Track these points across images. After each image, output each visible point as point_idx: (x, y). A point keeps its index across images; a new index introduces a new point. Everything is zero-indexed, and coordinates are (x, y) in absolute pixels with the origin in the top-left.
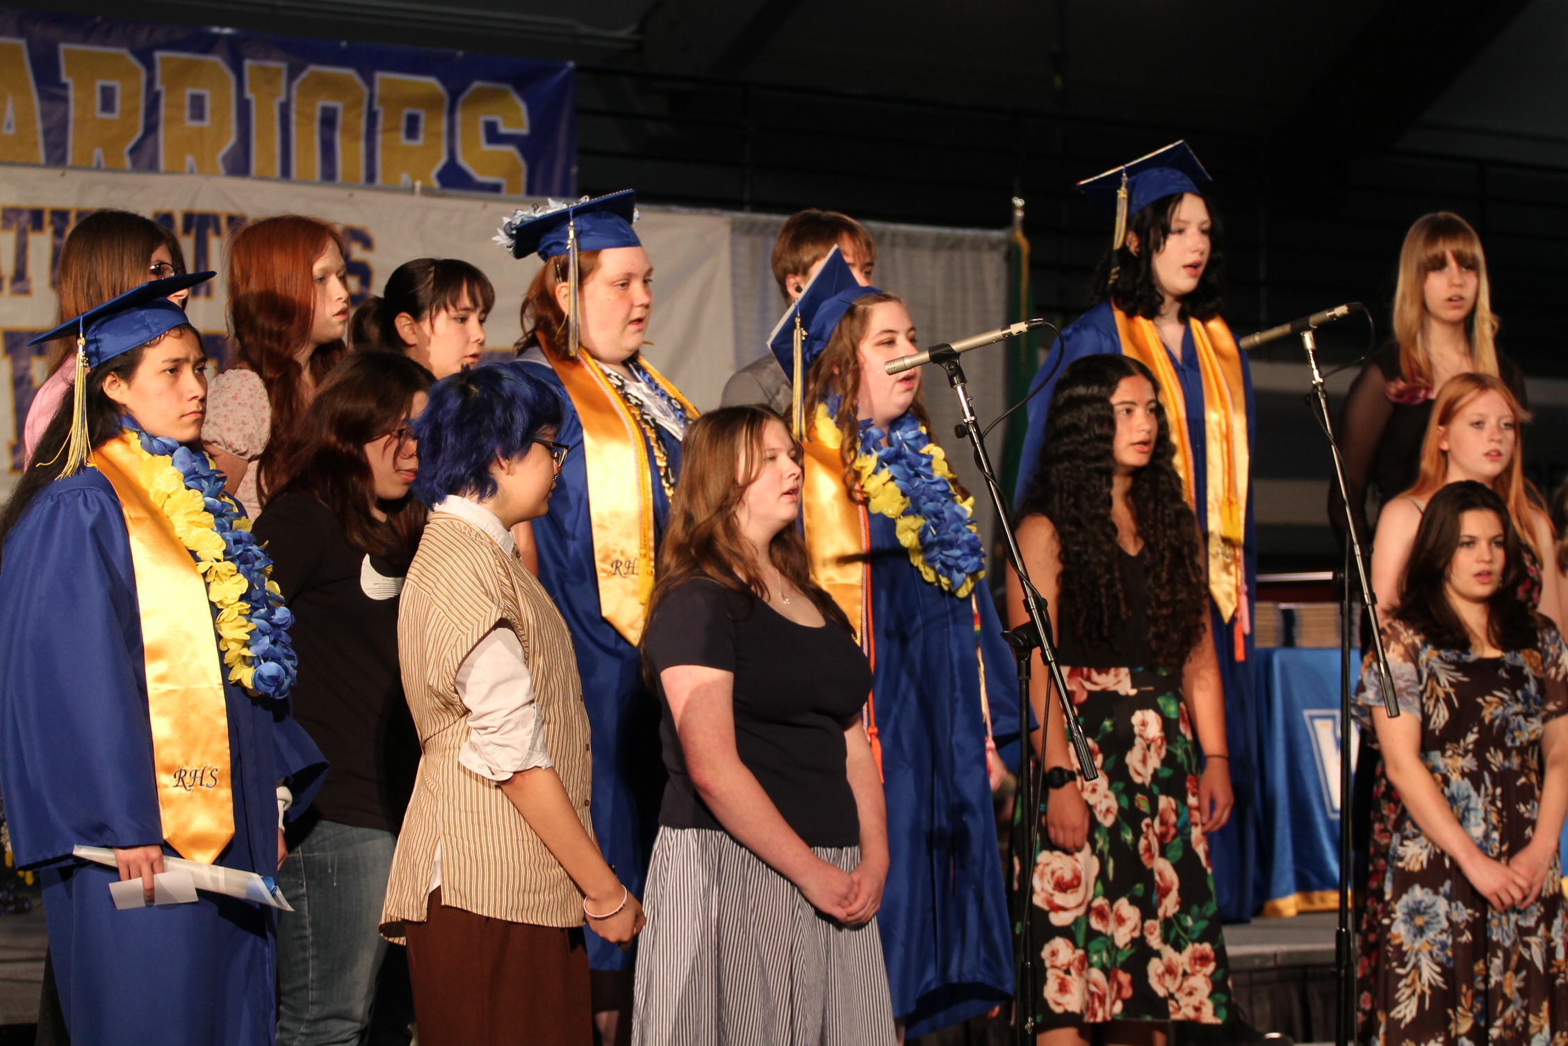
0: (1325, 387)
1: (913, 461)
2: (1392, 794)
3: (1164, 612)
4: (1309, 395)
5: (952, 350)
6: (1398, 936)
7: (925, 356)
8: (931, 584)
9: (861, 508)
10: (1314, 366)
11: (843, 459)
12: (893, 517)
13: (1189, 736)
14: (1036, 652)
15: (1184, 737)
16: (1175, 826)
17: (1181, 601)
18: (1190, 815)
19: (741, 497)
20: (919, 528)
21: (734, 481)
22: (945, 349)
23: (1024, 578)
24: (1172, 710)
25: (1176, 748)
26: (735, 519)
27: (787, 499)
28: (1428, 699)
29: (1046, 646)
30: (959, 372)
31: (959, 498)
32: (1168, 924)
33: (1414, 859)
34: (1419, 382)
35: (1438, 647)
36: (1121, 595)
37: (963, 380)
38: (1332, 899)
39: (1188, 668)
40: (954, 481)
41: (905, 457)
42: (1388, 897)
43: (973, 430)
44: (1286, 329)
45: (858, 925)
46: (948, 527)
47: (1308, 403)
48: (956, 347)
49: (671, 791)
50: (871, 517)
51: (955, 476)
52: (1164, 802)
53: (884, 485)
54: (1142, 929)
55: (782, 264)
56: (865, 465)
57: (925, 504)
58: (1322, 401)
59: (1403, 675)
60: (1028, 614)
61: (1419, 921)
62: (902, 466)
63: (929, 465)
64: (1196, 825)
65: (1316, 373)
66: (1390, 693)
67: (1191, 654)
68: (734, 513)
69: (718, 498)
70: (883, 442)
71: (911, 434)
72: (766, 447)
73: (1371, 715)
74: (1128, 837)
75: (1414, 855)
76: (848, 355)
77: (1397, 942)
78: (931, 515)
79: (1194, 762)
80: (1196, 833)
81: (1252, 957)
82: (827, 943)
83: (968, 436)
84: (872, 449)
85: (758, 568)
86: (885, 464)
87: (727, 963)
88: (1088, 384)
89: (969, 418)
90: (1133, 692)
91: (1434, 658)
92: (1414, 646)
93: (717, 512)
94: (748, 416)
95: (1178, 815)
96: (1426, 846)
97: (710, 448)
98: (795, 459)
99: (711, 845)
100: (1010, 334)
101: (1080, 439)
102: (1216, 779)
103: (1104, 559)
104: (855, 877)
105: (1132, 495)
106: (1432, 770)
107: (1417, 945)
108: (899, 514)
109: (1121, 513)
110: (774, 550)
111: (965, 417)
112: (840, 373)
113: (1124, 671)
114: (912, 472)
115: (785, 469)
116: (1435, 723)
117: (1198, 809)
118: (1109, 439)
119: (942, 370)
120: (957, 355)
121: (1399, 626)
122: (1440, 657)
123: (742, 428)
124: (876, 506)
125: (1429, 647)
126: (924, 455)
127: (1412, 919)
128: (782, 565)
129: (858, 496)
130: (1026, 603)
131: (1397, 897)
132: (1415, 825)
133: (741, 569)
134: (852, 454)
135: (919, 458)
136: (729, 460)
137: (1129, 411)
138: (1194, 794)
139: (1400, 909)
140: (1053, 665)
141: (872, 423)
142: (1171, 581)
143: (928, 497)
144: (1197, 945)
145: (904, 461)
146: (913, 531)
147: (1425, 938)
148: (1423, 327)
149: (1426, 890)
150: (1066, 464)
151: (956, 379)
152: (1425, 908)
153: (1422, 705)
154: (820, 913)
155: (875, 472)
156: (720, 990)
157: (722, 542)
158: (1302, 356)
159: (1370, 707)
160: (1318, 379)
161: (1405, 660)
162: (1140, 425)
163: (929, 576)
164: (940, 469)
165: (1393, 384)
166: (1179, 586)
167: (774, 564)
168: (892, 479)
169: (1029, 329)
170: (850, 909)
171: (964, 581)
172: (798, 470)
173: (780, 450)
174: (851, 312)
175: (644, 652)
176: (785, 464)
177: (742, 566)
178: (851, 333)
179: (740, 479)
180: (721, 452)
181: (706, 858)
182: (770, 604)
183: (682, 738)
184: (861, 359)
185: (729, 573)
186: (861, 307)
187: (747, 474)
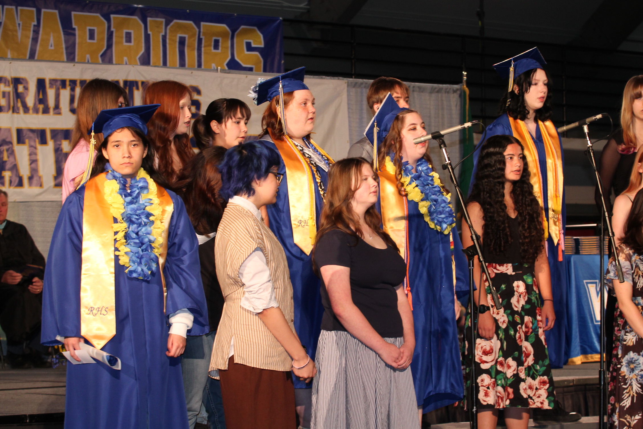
0: (593, 148)
1: (426, 179)
2: (622, 315)
3: (527, 240)
4: (586, 151)
5: (441, 134)
6: (624, 372)
7: (430, 136)
8: (433, 229)
9: (404, 198)
10: (588, 139)
11: (396, 178)
12: (417, 202)
13: (537, 292)
14: (476, 257)
15: (535, 292)
16: (531, 328)
17: (533, 236)
18: (538, 324)
19: (353, 195)
20: (428, 206)
21: (350, 189)
22: (438, 133)
23: (471, 227)
24: (529, 281)
25: (532, 297)
26: (351, 205)
27: (372, 194)
28: (636, 276)
29: (480, 254)
30: (443, 143)
31: (445, 193)
32: (529, 369)
33: (630, 340)
34: (631, 145)
35: (639, 254)
36: (508, 233)
37: (445, 146)
38: (596, 357)
39: (536, 263)
40: (443, 187)
41: (422, 177)
42: (620, 356)
43: (449, 167)
44: (576, 124)
45: (403, 369)
46: (440, 206)
47: (586, 155)
49: (325, 316)
50: (409, 202)
51: (443, 185)
52: (527, 319)
53: (414, 188)
54: (517, 370)
55: (371, 99)
56: (405, 180)
57: (430, 196)
58: (592, 153)
59: (625, 266)
60: (472, 242)
61: (632, 366)
62: (421, 180)
63: (432, 180)
64: (541, 328)
65: (589, 142)
66: (620, 273)
67: (538, 258)
68: (350, 202)
69: (343, 196)
70: (413, 171)
71: (425, 168)
72: (363, 175)
73: (612, 283)
74: (512, 332)
75: (630, 339)
76: (397, 136)
77: (623, 374)
78: (433, 201)
79: (539, 302)
80: (541, 331)
81: (564, 381)
82: (391, 377)
83: (447, 169)
84: (408, 174)
85: (360, 225)
86: (414, 180)
87: (350, 386)
88: (495, 147)
89: (448, 162)
90: (514, 273)
91: (638, 259)
92: (629, 254)
93: (343, 202)
94: (355, 162)
95: (533, 324)
96: (635, 336)
97: (340, 175)
98: (375, 179)
99: (342, 337)
100: (464, 127)
101: (492, 170)
102: (548, 309)
103: (501, 219)
104: (402, 350)
105: (513, 192)
106: (637, 305)
107: (631, 376)
108: (420, 201)
109: (508, 200)
110: (366, 216)
111: (446, 161)
112: (395, 143)
113: (510, 265)
114: (425, 183)
115: (371, 183)
116: (639, 286)
117: (541, 321)
118: (503, 170)
119: (436, 143)
120: (443, 136)
121: (624, 246)
122: (640, 259)
123: (353, 167)
124: (410, 197)
125: (636, 255)
126: (430, 176)
127: (629, 365)
128: (370, 223)
129: (403, 193)
130: (472, 237)
131: (623, 356)
132: (630, 327)
133: (353, 226)
134: (400, 176)
135: (428, 177)
136: (348, 181)
137: (511, 158)
138: (540, 315)
139: (624, 361)
140: (483, 262)
141: (408, 163)
142: (529, 228)
143: (431, 193)
144: (541, 377)
146: (426, 207)
147: (634, 373)
148: (633, 122)
149: (635, 353)
150: (486, 180)
151: (442, 146)
152: (634, 361)
153: (633, 279)
154: (387, 365)
155: (410, 183)
156: (347, 397)
157: (345, 214)
158: (583, 136)
159: (612, 279)
160: (590, 144)
161: (626, 260)
162: (516, 164)
163: (432, 226)
164: (437, 182)
165: (620, 146)
166: (533, 230)
167: (367, 223)
168: (417, 186)
169: (472, 125)
170: (399, 363)
171: (447, 228)
172: (376, 184)
173: (369, 176)
174: (397, 118)
175: (314, 259)
176: (371, 181)
177: (353, 224)
178: (397, 126)
179: (353, 188)
180: (345, 177)
181: (341, 343)
182: (364, 240)
183: (330, 295)
184: (402, 136)
185: (348, 227)
186: (401, 116)
187: (356, 186)
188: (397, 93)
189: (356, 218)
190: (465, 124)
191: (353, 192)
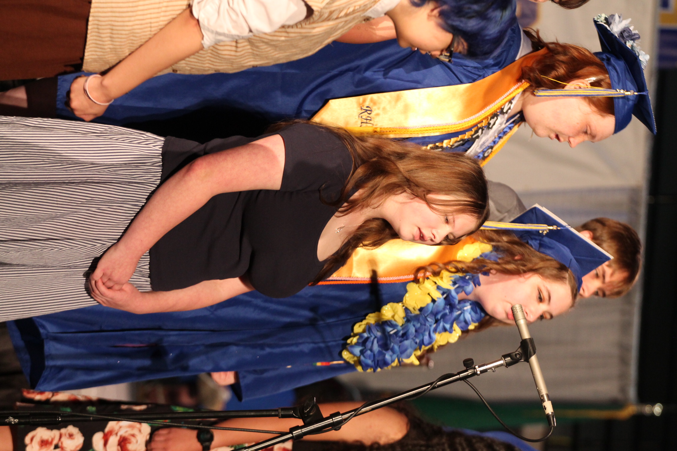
1: (447, 317)
5: (531, 356)
7: (526, 335)
8: (352, 330)
9: (412, 277)
11: (449, 263)
12: (404, 301)
14: (300, 423)
19: (417, 196)
20: (395, 320)
21: (429, 191)
22: (532, 351)
23: (356, 413)
26: (400, 192)
27: (416, 232)
29: (304, 430)
30: (515, 361)
31: (419, 353)
37: (508, 365)
40: (431, 350)
41: (451, 311)
43: (470, 372)
45: (89, 290)
46: (396, 343)
48: (534, 359)
49: (191, 145)
50: (404, 285)
51: (435, 350)
53: (429, 294)
55: (598, 226)
56: (444, 279)
57: (414, 326)
60: (328, 415)
62: (444, 309)
63: (445, 330)
68: (405, 191)
69: (416, 179)
70: (462, 295)
71: (468, 317)
72: (455, 216)
76: (530, 265)
78: (405, 331)
82: (76, 267)
83: (465, 368)
84: (457, 286)
85: (362, 208)
86: (445, 295)
87: (57, 190)
89: (479, 370)
93: (406, 178)
94: (480, 203)
97: (455, 173)
98: (446, 238)
99: (149, 176)
100: (543, 401)
104: (126, 288)
108: (406, 305)
110: (378, 222)
111: (479, 367)
112: (516, 261)
114: (439, 316)
115: (439, 231)
119: (515, 348)
120: (527, 360)
123: (471, 197)
124: (412, 288)
126: (452, 326)
128: (366, 228)
129: (420, 275)
130: (337, 415)
133: (360, 195)
134: (453, 270)
135: (450, 322)
136: (446, 187)
140: (291, 436)
141: (477, 286)
143: (419, 328)
145: (447, 311)
146: (393, 317)
151: (508, 359)
155: (439, 288)
156: (37, 184)
163: (358, 328)
164: (441, 339)
168: (434, 301)
169: (548, 416)
170: (100, 284)
171: (354, 355)
172: (438, 240)
173: (454, 227)
174: (562, 268)
175: (296, 122)
176: (443, 231)
177: (364, 196)
178: (548, 268)
179: (431, 196)
181: (139, 172)
182: (333, 217)
183: (229, 151)
184: (528, 275)
185: (358, 186)
186: (567, 275)
187: (435, 202)
188: (612, 275)
189: (374, 201)
190: (550, 402)
191: (424, 195)
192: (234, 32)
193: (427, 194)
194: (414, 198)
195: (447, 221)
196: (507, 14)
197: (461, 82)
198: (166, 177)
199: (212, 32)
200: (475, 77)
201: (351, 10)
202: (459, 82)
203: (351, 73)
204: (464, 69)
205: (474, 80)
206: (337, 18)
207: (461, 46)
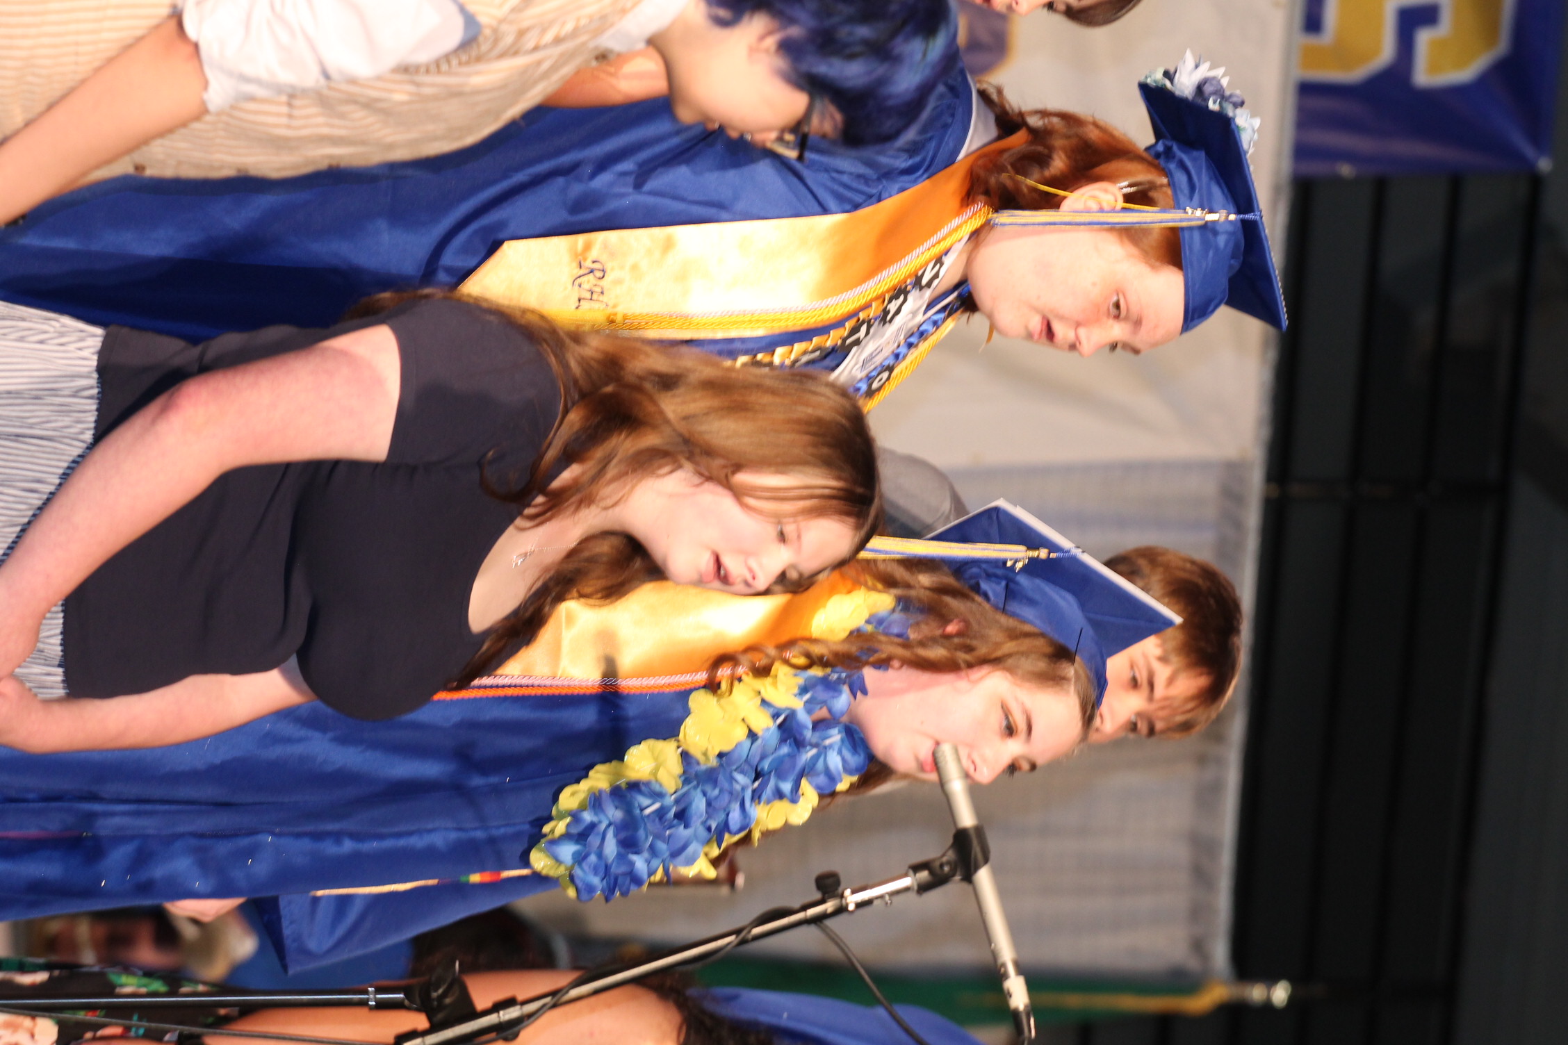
1: (786, 768)
5: (977, 869)
7: (967, 819)
9: (702, 677)
11: (792, 643)
12: (681, 736)
19: (709, 478)
20: (659, 781)
21: (738, 467)
22: (980, 857)
26: (667, 468)
27: (708, 564)
30: (938, 880)
31: (716, 851)
37: (923, 888)
41: (795, 754)
43: (830, 906)
46: (659, 835)
48: (984, 876)
50: (683, 696)
51: (755, 842)
53: (742, 719)
56: (782, 685)
57: (704, 794)
63: (780, 795)
68: (680, 467)
69: (707, 437)
70: (822, 715)
71: (835, 763)
72: (802, 524)
76: (983, 650)
78: (684, 804)
83: (819, 896)
84: (809, 696)
85: (578, 508)
89: (851, 900)
93: (681, 435)
94: (860, 490)
97: (798, 421)
98: (782, 578)
99: (67, 421)
100: (1004, 976)
104: (7, 687)
108: (688, 747)
110: (615, 541)
111: (854, 893)
112: (950, 636)
114: (765, 767)
115: (764, 561)
119: (940, 849)
120: (968, 878)
123: (839, 478)
124: (705, 703)
126: (798, 786)
128: (586, 554)
129: (723, 673)
134: (802, 661)
135: (794, 779)
136: (777, 455)
141: (859, 695)
143: (716, 798)
145: (785, 752)
146: (654, 773)
151: (924, 875)
155: (766, 704)
163: (571, 798)
164: (770, 817)
168: (753, 735)
169: (1016, 1012)
171: (559, 863)
172: (761, 584)
173: (798, 551)
174: (1060, 654)
176: (774, 561)
178: (1025, 654)
179: (743, 478)
180: (797, 442)
181: (42, 412)
182: (511, 530)
183: (265, 365)
184: (977, 673)
186: (1071, 672)
187: (752, 491)
188: (1170, 681)
189: (608, 492)
190: (1020, 979)
191: (727, 476)
192: (286, 77)
193: (734, 473)
194: (701, 484)
195: (782, 537)
196: (938, 45)
197: (825, 211)
198: (106, 426)
199: (230, 74)
200: (858, 198)
201: (569, 27)
202: (817, 208)
203: (560, 181)
204: (833, 179)
205: (856, 207)
206: (536, 49)
207: (827, 121)
